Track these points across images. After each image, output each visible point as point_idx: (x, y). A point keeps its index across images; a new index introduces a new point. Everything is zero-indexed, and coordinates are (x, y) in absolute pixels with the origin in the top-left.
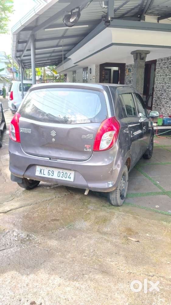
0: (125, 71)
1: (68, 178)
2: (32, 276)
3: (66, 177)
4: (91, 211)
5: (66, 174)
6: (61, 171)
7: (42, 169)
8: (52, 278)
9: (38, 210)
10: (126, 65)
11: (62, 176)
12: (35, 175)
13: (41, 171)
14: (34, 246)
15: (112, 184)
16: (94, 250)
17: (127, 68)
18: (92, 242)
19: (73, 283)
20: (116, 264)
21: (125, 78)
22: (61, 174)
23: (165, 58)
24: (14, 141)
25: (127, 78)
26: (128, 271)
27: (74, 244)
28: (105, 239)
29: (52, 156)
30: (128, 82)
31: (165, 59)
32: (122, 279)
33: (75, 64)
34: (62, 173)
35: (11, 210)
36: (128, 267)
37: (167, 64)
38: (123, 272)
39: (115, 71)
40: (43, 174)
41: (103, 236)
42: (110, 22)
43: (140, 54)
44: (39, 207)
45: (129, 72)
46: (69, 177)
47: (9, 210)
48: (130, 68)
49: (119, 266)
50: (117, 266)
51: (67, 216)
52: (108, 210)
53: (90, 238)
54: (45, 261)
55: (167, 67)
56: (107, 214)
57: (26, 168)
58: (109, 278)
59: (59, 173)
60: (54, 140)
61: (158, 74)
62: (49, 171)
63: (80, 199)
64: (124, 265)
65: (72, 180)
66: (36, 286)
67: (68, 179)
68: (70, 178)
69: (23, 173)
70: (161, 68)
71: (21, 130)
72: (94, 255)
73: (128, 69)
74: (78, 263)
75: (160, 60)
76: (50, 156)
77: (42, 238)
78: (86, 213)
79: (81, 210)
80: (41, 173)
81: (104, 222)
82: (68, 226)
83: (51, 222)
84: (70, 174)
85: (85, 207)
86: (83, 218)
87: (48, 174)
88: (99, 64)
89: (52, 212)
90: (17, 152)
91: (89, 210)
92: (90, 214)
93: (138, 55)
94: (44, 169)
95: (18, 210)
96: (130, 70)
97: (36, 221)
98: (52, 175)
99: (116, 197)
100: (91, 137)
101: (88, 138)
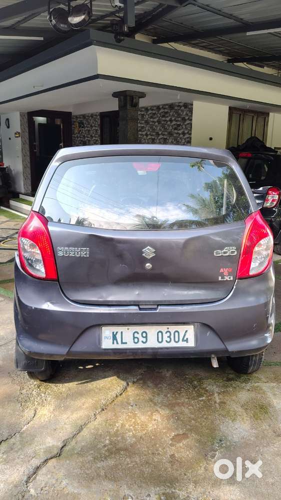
0: (71, 125)
1: (183, 340)
3: (177, 340)
5: (177, 334)
6: (164, 329)
7: (117, 332)
9: (123, 425)
11: (168, 340)
12: (100, 348)
13: (114, 337)
17: (74, 120)
21: (73, 138)
22: (166, 336)
23: (153, 106)
24: (40, 278)
29: (140, 301)
31: (153, 108)
34: (166, 333)
37: (157, 116)
40: (122, 343)
43: (132, 98)
45: (79, 127)
46: (185, 339)
47: (60, 445)
48: (81, 121)
55: (159, 122)
59: (160, 334)
60: (149, 266)
65: (191, 343)
67: (182, 344)
68: (187, 341)
69: (68, 350)
70: (147, 122)
71: (61, 252)
73: (79, 123)
77: (200, 489)
78: (216, 402)
79: (202, 400)
80: (115, 341)
81: (266, 413)
82: (218, 443)
83: (178, 445)
84: (186, 331)
85: (203, 392)
86: (223, 416)
87: (134, 340)
88: (26, 112)
89: (155, 420)
90: (48, 303)
91: (216, 395)
92: (225, 403)
93: (128, 97)
94: (122, 332)
95: (79, 438)
96: (83, 123)
97: (146, 453)
98: (145, 341)
99: (261, 359)
100: (233, 252)
101: (228, 254)
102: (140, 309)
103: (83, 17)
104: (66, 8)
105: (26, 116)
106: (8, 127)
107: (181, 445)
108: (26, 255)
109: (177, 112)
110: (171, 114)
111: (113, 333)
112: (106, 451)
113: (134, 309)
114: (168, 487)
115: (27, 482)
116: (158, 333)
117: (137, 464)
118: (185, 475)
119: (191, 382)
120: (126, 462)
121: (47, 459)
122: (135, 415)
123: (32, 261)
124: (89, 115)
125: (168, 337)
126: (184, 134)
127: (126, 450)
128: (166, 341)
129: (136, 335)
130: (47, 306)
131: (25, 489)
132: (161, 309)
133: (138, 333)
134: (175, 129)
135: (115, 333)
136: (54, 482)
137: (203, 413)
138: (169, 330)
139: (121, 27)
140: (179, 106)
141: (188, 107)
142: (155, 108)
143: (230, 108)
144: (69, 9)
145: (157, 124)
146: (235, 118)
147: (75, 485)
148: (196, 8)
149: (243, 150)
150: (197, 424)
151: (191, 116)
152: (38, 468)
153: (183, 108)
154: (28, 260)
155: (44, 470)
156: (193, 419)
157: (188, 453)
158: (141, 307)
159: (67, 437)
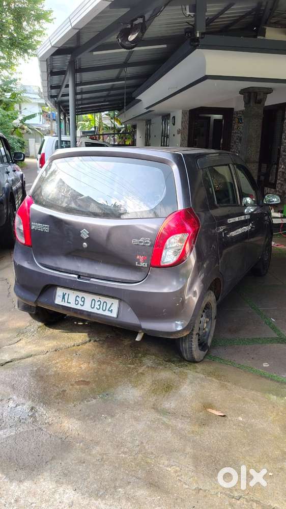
0: (232, 121)
1: (109, 310)
2: (27, 484)
3: (104, 309)
4: (147, 369)
5: (105, 304)
6: (97, 298)
7: (66, 294)
8: (61, 490)
9: (57, 363)
10: (235, 110)
11: (98, 307)
12: (54, 303)
13: (64, 298)
14: (40, 428)
15: (182, 325)
16: (142, 443)
17: (235, 116)
18: (140, 427)
19: (95, 502)
20: (176, 472)
21: (232, 134)
22: (97, 304)
24: (22, 243)
25: (236, 133)
26: (195, 486)
27: (109, 429)
28: (163, 423)
29: (82, 273)
30: (237, 141)
32: (183, 500)
33: (147, 108)
34: (98, 301)
35: (11, 362)
36: (196, 478)
38: (187, 487)
41: (161, 417)
42: (200, 40)
43: (256, 94)
44: (59, 357)
46: (110, 310)
47: (8, 360)
48: (241, 117)
49: (182, 475)
50: (178, 476)
51: (104, 377)
52: (178, 370)
53: (137, 419)
54: (53, 458)
56: (173, 376)
57: (40, 291)
58: (159, 497)
59: (93, 301)
60: (85, 245)
62: (78, 298)
63: (131, 347)
64: (190, 473)
65: (114, 315)
66: (31, 504)
67: (107, 313)
69: (35, 299)
71: (34, 226)
72: (140, 451)
73: (238, 119)
74: (111, 465)
76: (78, 272)
77: (56, 414)
78: (137, 372)
79: (129, 367)
80: (63, 300)
81: (167, 391)
82: (104, 395)
83: (76, 386)
84: (112, 304)
85: (138, 362)
86: (131, 382)
87: (75, 302)
88: (188, 110)
89: (80, 367)
91: (144, 367)
92: (144, 374)
94: (69, 294)
95: (23, 361)
96: (241, 119)
97: (50, 383)
98: (82, 304)
99: (191, 348)
100: (147, 243)
101: (142, 244)
102: (79, 277)
104: (130, 27)
105: (188, 114)
106: (174, 125)
111: (64, 293)
113: (74, 277)
114: (40, 405)
116: (93, 300)
118: (58, 403)
122: (72, 360)
125: (99, 305)
132: (92, 281)
137: (119, 375)
138: (100, 300)
139: (193, 35)
157: (76, 393)
159: (16, 358)
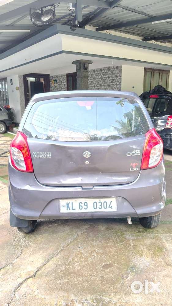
0: (49, 82)
1: (109, 207)
3: (105, 207)
5: (105, 203)
6: (97, 200)
7: (69, 203)
9: (74, 259)
10: (50, 75)
11: (100, 207)
12: (59, 212)
17: (51, 79)
29: (86, 184)
31: (97, 70)
34: (99, 203)
37: (101, 75)
39: (32, 83)
40: (72, 209)
43: (84, 64)
44: (70, 254)
46: (110, 206)
47: (35, 270)
48: (55, 79)
55: (102, 78)
59: (95, 204)
60: (87, 163)
61: (91, 85)
65: (114, 209)
67: (108, 210)
68: (111, 207)
69: (40, 214)
70: (94, 79)
71: (34, 155)
73: (54, 81)
75: (92, 71)
76: (82, 184)
77: (118, 297)
78: (131, 245)
79: (123, 244)
80: (68, 208)
81: (161, 251)
82: (131, 269)
83: (106, 271)
85: (123, 239)
86: (135, 253)
87: (79, 207)
88: (22, 75)
89: (93, 256)
90: (28, 186)
91: (131, 241)
92: (136, 246)
93: (82, 64)
94: (72, 203)
95: (47, 266)
96: (56, 81)
97: (86, 275)
98: (86, 208)
99: (159, 219)
100: (138, 154)
101: (135, 155)
102: (83, 189)
103: (50, 17)
104: (40, 12)
106: (12, 84)
107: (108, 270)
108: (15, 157)
109: (112, 72)
110: (109, 73)
111: (67, 203)
112: (62, 274)
113: (79, 189)
114: (99, 295)
115: (14, 292)
117: (80, 281)
118: (109, 288)
119: (116, 233)
120: (74, 281)
121: (27, 279)
122: (81, 253)
123: (18, 161)
124: (60, 76)
125: (100, 205)
126: (117, 85)
127: (75, 273)
128: (99, 208)
129: (81, 204)
130: (27, 187)
131: (13, 295)
132: (95, 189)
133: (82, 203)
134: (112, 82)
135: (68, 204)
136: (30, 291)
137: (123, 252)
138: (101, 201)
139: (74, 22)
140: (113, 68)
141: (119, 68)
142: (99, 70)
143: (145, 69)
144: (42, 12)
145: (100, 79)
146: (148, 74)
147: (43, 293)
148: (120, 9)
149: (153, 94)
150: (118, 258)
151: (121, 74)
152: (21, 284)
153: (116, 69)
154: (16, 160)
155: (24, 285)
156: (116, 255)
157: (112, 275)
158: (83, 187)
159: (39, 266)
